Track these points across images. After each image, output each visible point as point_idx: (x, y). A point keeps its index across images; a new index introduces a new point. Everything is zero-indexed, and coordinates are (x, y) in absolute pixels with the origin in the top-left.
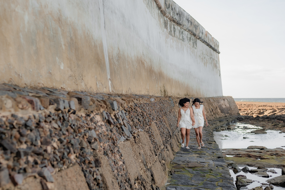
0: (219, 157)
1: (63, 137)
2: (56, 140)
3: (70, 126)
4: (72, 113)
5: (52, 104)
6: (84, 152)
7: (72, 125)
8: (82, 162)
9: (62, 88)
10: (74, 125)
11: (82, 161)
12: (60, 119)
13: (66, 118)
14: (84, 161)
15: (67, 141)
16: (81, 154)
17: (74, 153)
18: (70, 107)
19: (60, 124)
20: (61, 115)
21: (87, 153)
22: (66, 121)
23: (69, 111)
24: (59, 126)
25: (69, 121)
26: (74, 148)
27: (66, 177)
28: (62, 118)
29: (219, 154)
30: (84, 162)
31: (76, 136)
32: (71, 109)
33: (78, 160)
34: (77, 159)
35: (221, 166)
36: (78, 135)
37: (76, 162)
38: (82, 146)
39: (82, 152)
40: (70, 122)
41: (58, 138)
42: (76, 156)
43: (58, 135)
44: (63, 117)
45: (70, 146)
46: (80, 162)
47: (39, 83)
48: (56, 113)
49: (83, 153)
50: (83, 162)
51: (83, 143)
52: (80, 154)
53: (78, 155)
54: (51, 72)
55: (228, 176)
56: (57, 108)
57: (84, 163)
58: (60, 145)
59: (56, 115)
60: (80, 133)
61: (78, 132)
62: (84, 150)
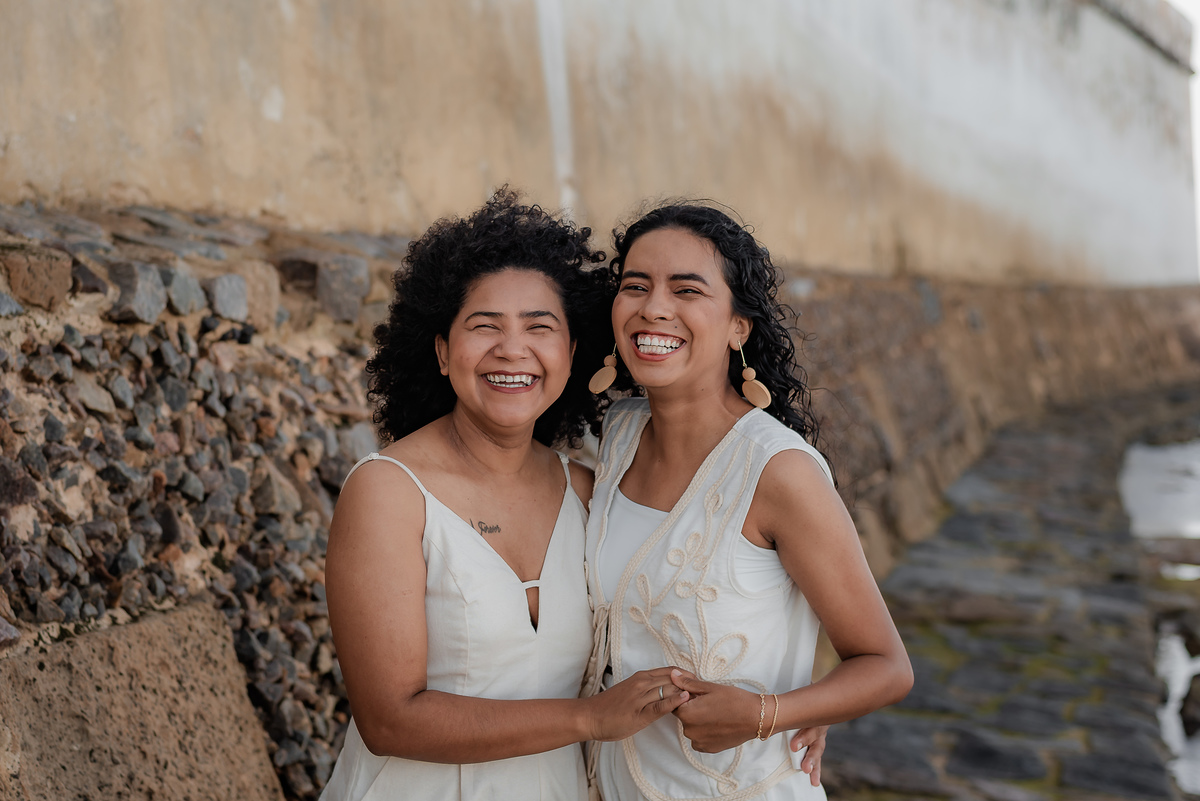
0: (1120, 577)
1: (129, 463)
2: (87, 474)
3: (202, 402)
4: (224, 338)
5: (95, 290)
6: (270, 538)
7: (215, 402)
8: (250, 591)
9: (264, 213)
10: (227, 401)
11: (248, 584)
12: (137, 364)
13: (173, 359)
14: (265, 585)
15: (157, 480)
16: (253, 547)
17: (205, 541)
18: (211, 305)
19: (125, 388)
20: (140, 349)
21: (289, 545)
22: (174, 376)
23: (205, 328)
24: (119, 404)
25: (194, 376)
26: (206, 518)
27: (100, 670)
28: (148, 361)
29: (1123, 560)
30: (263, 592)
31: (236, 455)
32: (216, 315)
33: (225, 582)
34: (218, 572)
35: (1120, 621)
36: (246, 452)
37: (211, 589)
38: (267, 507)
39: (259, 536)
40: (202, 383)
41: (101, 464)
42: (218, 561)
43: (100, 448)
44: (158, 356)
45: (178, 504)
46: (234, 590)
47: (119, 185)
48: (114, 333)
49: (265, 543)
50: (256, 589)
51: (271, 494)
52: (243, 550)
53: (230, 551)
54: (199, 129)
55: (1139, 674)
56: (116, 307)
57: (259, 598)
58: (105, 499)
59: (104, 346)
60: (266, 440)
61: (248, 436)
62: (274, 527)
